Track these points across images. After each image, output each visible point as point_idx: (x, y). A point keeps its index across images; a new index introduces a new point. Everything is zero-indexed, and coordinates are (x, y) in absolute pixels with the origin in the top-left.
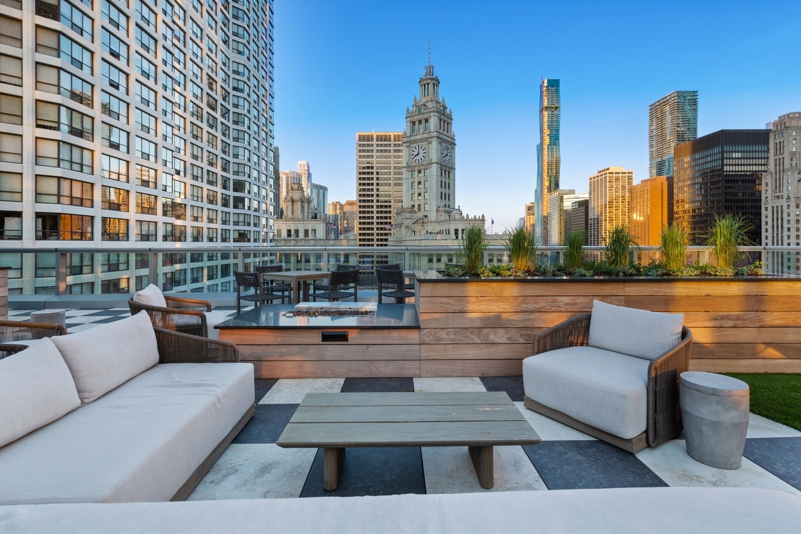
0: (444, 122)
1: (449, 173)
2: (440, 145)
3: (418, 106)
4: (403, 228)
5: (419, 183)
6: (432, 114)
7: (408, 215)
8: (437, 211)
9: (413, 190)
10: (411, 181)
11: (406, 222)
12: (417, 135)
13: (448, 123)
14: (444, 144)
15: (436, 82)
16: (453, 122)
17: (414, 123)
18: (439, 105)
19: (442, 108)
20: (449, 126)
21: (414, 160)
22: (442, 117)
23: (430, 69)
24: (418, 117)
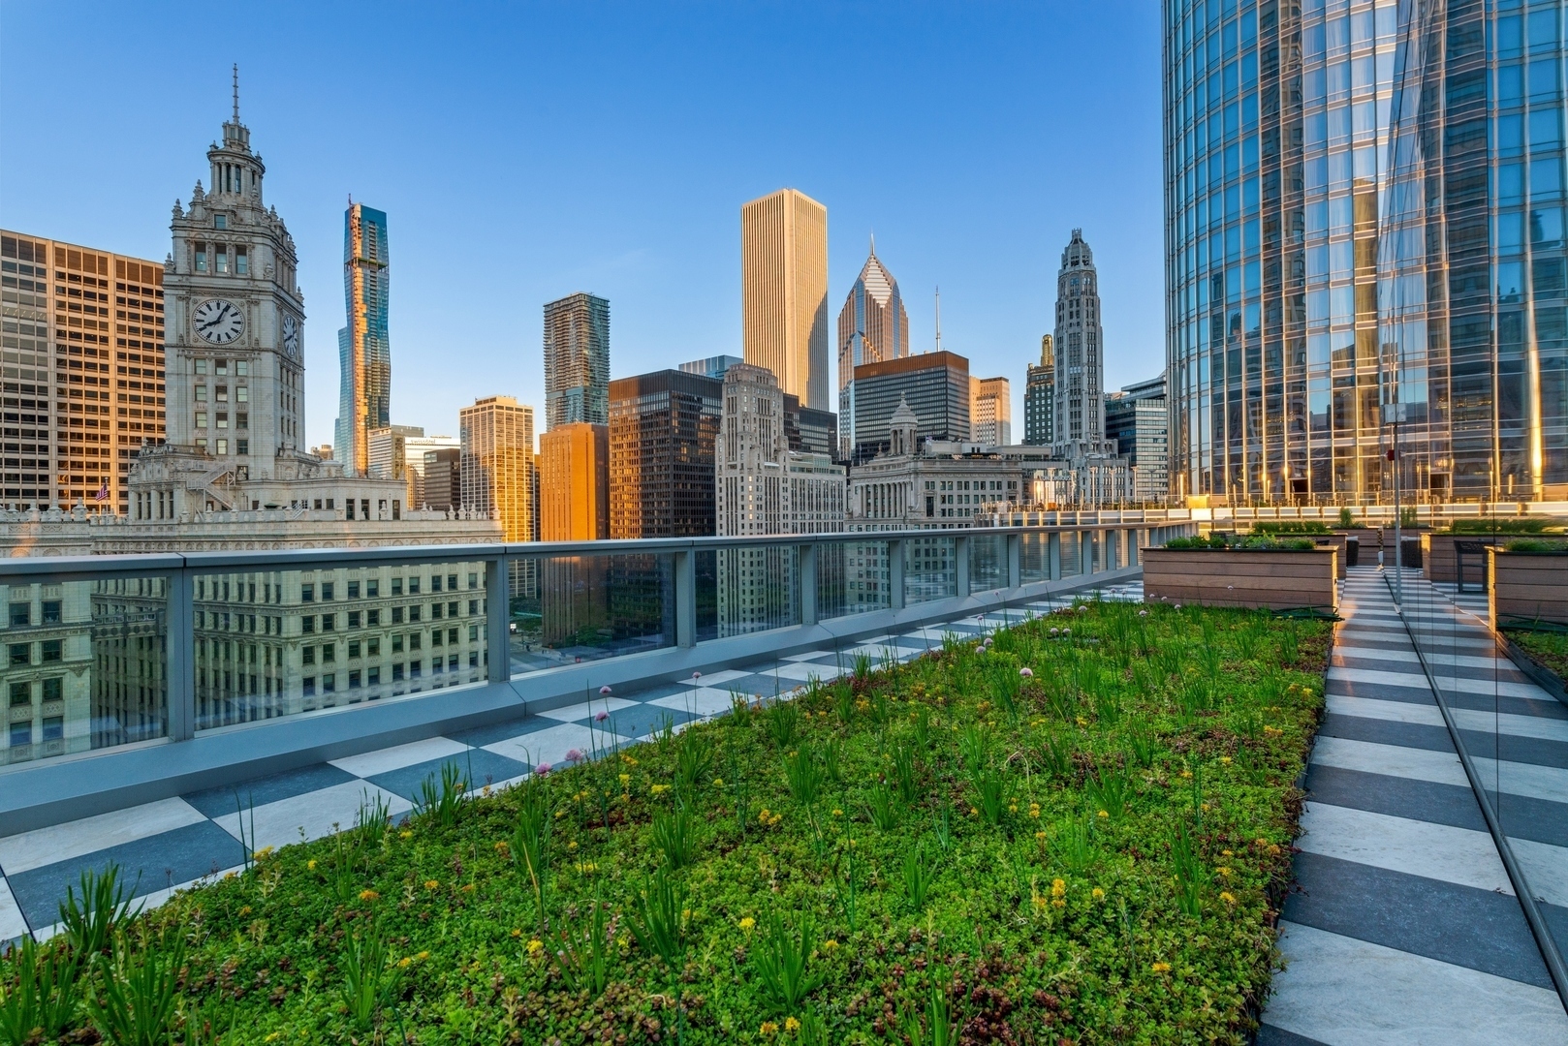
0: (283, 263)
2: (278, 313)
3: (213, 210)
5: (220, 389)
6: (257, 239)
8: (277, 456)
9: (199, 403)
10: (191, 380)
12: (209, 276)
13: (289, 269)
14: (286, 313)
15: (258, 169)
16: (297, 266)
17: (200, 247)
20: (291, 273)
21: (205, 333)
22: (280, 251)
23: (237, 134)
24: (213, 236)
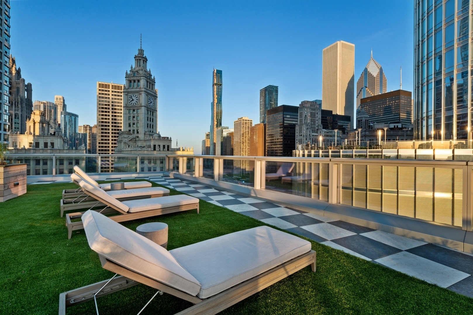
0: (150, 83)
1: (153, 113)
2: (147, 96)
3: (133, 72)
4: (122, 143)
5: (134, 117)
6: (142, 78)
7: (126, 136)
8: (145, 134)
9: (130, 121)
10: (128, 115)
11: (124, 140)
12: (132, 88)
13: (152, 85)
14: (149, 96)
15: (145, 60)
16: (156, 84)
17: (130, 81)
18: (146, 73)
19: (148, 75)
20: (153, 86)
21: (131, 103)
22: (149, 80)
23: (141, 51)
24: (133, 78)
